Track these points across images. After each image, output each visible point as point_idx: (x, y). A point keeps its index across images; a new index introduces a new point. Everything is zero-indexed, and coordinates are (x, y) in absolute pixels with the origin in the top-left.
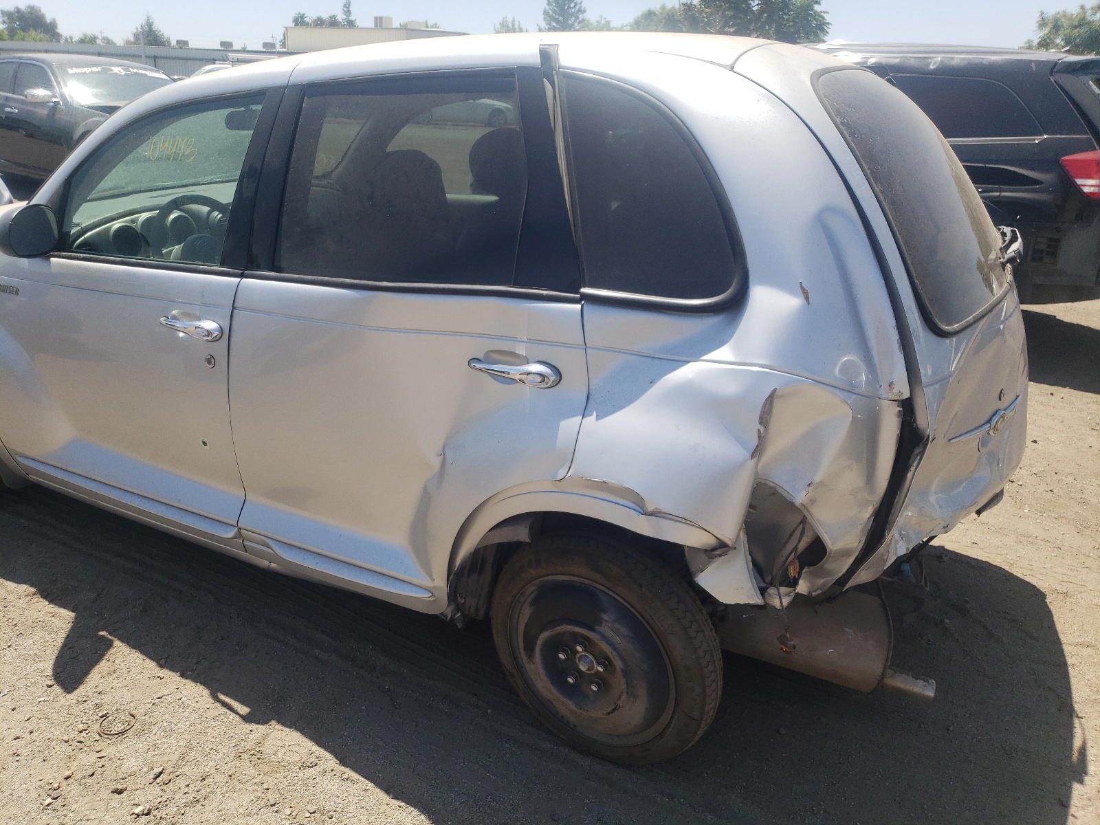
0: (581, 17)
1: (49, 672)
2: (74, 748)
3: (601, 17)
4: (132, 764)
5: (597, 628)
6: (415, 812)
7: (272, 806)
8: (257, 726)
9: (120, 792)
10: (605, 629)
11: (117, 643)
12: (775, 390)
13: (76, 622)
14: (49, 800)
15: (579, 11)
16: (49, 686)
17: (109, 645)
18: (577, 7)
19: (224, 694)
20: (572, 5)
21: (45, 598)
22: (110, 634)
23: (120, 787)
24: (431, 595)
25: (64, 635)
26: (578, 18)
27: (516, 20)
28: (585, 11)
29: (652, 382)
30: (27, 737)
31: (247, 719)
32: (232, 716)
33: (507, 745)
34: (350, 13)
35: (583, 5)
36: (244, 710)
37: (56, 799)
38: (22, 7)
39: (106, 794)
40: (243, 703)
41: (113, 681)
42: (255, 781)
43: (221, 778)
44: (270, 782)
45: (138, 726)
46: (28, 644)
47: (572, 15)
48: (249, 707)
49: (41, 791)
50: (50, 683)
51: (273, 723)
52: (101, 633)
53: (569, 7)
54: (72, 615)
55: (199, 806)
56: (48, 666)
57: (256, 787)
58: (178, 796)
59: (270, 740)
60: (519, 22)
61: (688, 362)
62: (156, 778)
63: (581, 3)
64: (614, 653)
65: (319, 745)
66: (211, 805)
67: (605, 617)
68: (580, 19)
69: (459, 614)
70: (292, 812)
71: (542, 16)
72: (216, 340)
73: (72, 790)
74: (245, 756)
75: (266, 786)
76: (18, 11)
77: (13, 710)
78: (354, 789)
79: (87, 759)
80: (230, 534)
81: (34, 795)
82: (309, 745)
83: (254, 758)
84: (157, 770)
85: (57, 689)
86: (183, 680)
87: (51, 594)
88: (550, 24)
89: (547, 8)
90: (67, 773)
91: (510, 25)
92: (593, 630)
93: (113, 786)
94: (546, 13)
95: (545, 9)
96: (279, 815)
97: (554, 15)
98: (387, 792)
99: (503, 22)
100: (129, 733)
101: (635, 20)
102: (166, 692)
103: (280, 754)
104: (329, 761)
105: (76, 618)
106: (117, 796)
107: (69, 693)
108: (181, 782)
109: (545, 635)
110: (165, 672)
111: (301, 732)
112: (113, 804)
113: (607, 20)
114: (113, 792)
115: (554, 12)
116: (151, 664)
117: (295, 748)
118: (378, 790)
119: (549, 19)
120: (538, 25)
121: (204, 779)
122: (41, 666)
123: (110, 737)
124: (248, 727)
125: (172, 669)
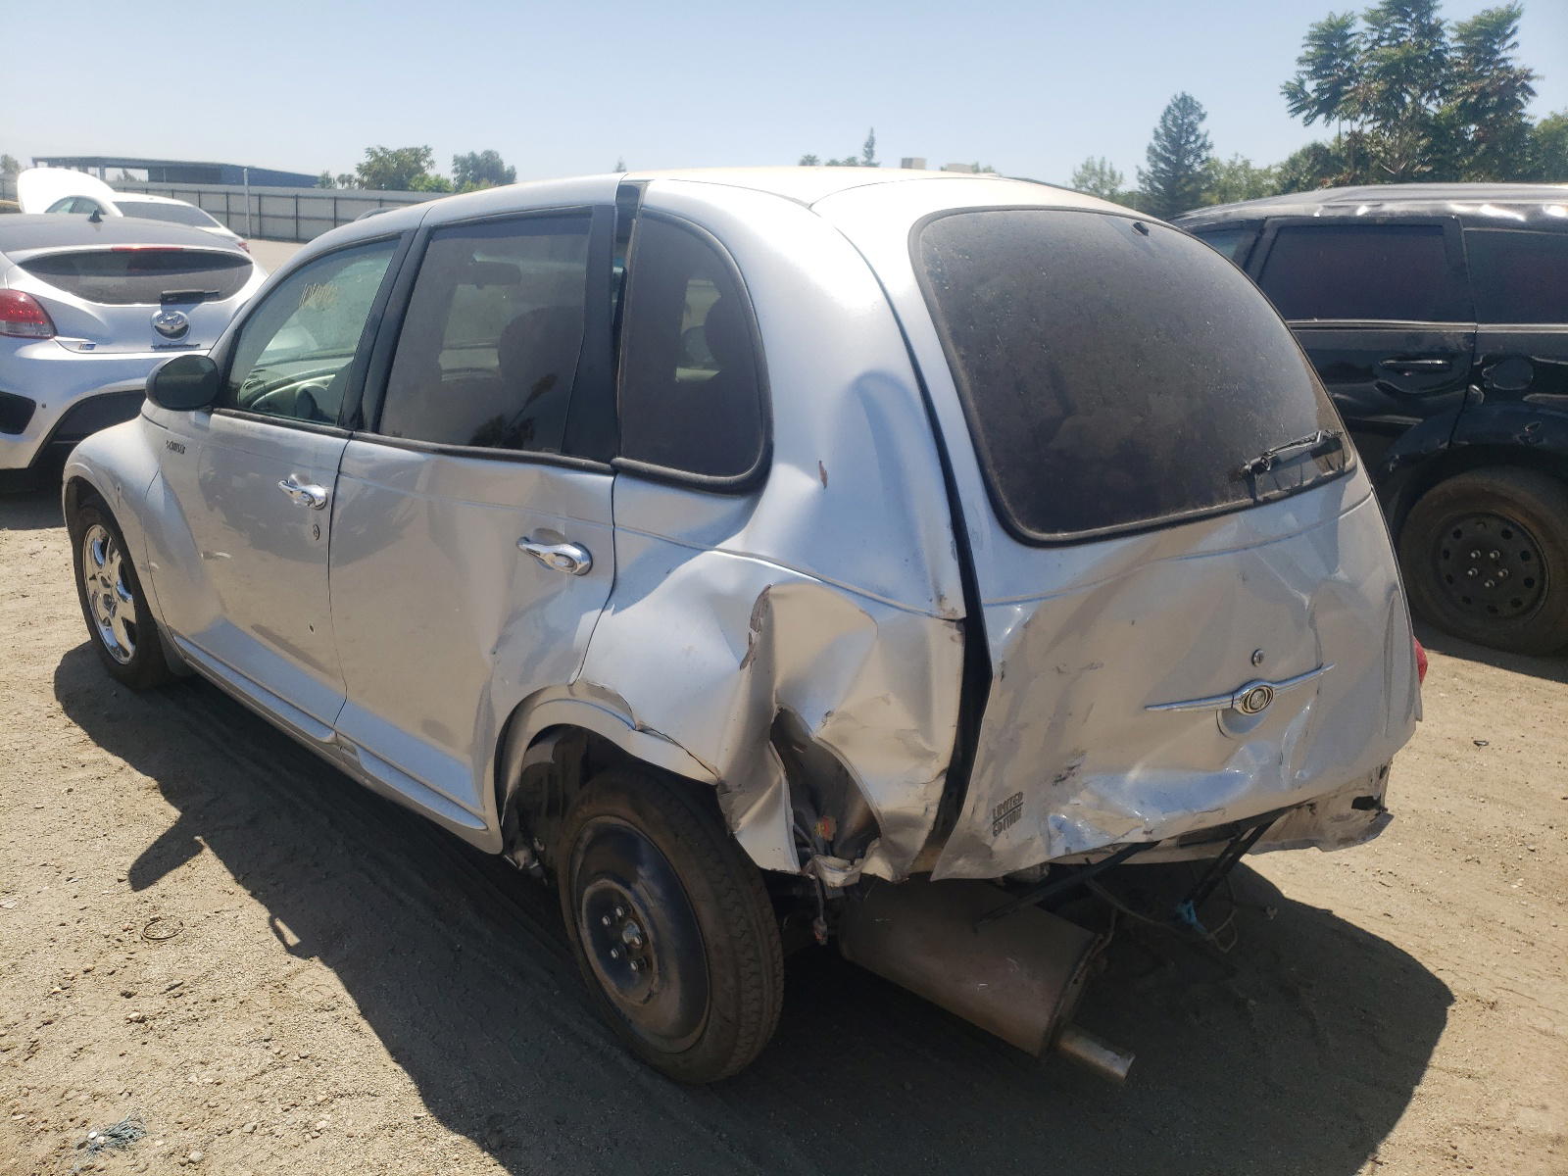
0: (1204, 155)
1: (128, 867)
2: (110, 944)
3: (1236, 155)
4: (155, 971)
5: (633, 885)
6: (408, 1079)
7: (265, 1040)
8: (297, 959)
9: (128, 995)
10: (638, 887)
11: (207, 850)
12: (769, 587)
13: (179, 823)
14: (57, 989)
15: (1203, 145)
16: (120, 881)
17: (198, 849)
18: (1199, 143)
19: (283, 920)
20: (1192, 138)
21: (164, 793)
22: (205, 840)
23: (130, 990)
24: (484, 827)
25: (160, 834)
26: (1199, 156)
27: (1106, 160)
28: (1211, 147)
29: (668, 573)
30: (74, 925)
31: (290, 950)
32: (276, 942)
33: (553, 1032)
34: (872, 155)
35: (1209, 139)
36: (292, 939)
37: (66, 989)
38: (479, 153)
39: (115, 994)
40: (296, 933)
41: (182, 888)
42: (263, 1013)
43: (232, 1003)
44: (279, 1017)
45: (181, 936)
46: (123, 838)
47: (1191, 152)
48: (301, 938)
49: (56, 978)
50: (122, 877)
51: (316, 959)
52: (197, 838)
53: (1188, 142)
54: (180, 813)
55: (195, 1026)
56: (129, 861)
57: (261, 1020)
58: (181, 1011)
59: (302, 976)
60: (1111, 164)
61: (703, 550)
62: (169, 990)
63: (1206, 136)
64: (647, 920)
65: (349, 990)
66: (209, 1027)
67: (641, 872)
68: (1204, 158)
69: (536, 864)
70: (281, 1051)
71: (1144, 154)
72: (321, 507)
73: (84, 984)
74: (268, 987)
75: (271, 1020)
76: (473, 156)
77: (75, 897)
78: (359, 1042)
79: (117, 958)
80: (328, 738)
81: (47, 981)
82: (339, 989)
83: (276, 991)
84: (176, 982)
85: (126, 886)
86: (251, 900)
87: (169, 793)
88: (1155, 166)
89: (1154, 143)
90: (89, 966)
91: (1098, 168)
92: (628, 887)
93: (124, 989)
94: (1151, 150)
95: (1151, 144)
96: (266, 1052)
97: (1163, 152)
98: (392, 1053)
99: (1088, 162)
100: (169, 941)
101: (1290, 159)
102: (227, 908)
103: (303, 992)
104: (349, 1006)
105: (181, 817)
106: (124, 999)
107: (135, 891)
108: (191, 999)
109: (589, 891)
110: (240, 889)
111: (338, 974)
112: (117, 1005)
113: (1245, 159)
114: (122, 995)
115: (1165, 148)
116: (229, 877)
117: (321, 989)
118: (383, 1049)
119: (1155, 159)
120: (1137, 167)
121: (215, 1001)
122: (122, 860)
123: (150, 941)
124: (289, 957)
125: (246, 887)
